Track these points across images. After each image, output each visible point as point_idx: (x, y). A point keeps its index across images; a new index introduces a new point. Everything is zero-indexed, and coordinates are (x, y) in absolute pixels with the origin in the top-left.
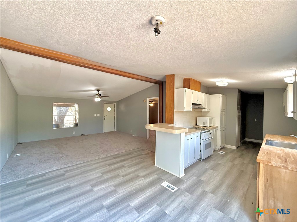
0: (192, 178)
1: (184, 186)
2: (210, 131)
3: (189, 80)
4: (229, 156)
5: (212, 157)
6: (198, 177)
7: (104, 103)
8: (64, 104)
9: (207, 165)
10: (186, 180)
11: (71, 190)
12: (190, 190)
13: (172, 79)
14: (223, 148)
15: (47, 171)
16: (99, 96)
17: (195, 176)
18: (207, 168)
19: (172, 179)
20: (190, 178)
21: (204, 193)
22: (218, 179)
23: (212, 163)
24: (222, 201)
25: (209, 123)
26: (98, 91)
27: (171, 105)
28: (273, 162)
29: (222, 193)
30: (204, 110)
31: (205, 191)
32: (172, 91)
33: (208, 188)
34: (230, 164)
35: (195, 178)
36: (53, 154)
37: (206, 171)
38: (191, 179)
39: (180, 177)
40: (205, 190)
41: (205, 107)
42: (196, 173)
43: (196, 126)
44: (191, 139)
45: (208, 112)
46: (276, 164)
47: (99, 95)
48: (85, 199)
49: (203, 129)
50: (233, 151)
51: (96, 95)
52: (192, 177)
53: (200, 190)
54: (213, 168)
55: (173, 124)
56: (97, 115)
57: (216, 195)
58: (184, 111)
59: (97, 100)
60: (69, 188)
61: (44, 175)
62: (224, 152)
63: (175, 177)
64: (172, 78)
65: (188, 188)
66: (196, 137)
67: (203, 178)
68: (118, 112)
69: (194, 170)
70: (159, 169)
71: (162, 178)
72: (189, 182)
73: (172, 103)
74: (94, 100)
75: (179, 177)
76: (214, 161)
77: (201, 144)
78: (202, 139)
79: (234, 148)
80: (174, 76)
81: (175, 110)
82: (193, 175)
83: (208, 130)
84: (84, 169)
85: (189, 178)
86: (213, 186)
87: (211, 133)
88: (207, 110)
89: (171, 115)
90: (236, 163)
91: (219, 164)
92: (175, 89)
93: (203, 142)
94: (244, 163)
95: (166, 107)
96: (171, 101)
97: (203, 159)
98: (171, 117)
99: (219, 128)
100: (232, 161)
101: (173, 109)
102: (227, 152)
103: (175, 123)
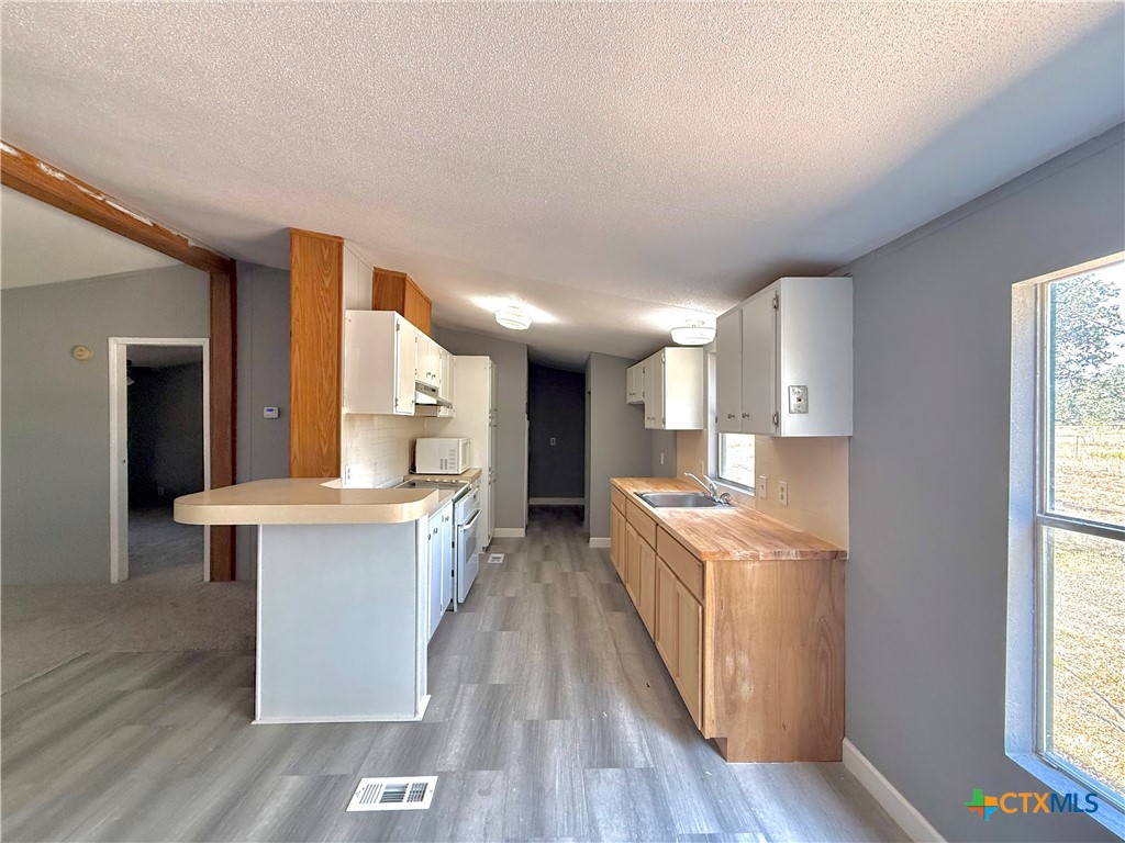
0: (463, 694)
1: (454, 751)
2: (469, 489)
3: (402, 280)
4: (521, 563)
5: (478, 582)
6: (482, 680)
9: (483, 620)
10: (447, 715)
12: (486, 753)
13: (330, 256)
14: (493, 541)
17: (469, 682)
18: (487, 628)
19: (387, 751)
20: (457, 703)
21: (533, 732)
22: (537, 656)
23: (490, 605)
24: (591, 725)
27: (326, 385)
28: (733, 552)
29: (576, 698)
30: (442, 411)
31: (531, 721)
32: (329, 315)
33: (535, 706)
34: (537, 589)
35: (471, 690)
37: (489, 644)
38: (461, 704)
39: (419, 717)
40: (529, 718)
41: (445, 400)
42: (464, 665)
43: (415, 477)
44: (437, 531)
45: (448, 419)
46: (738, 554)
50: (519, 543)
52: (460, 692)
53: (516, 730)
54: (507, 622)
55: (338, 475)
57: (568, 717)
58: (395, 412)
62: (502, 556)
63: (396, 727)
64: (326, 254)
65: (474, 747)
66: (445, 519)
67: (499, 676)
69: (453, 660)
70: (293, 730)
71: (336, 771)
72: (464, 720)
73: (331, 377)
75: (411, 718)
76: (493, 594)
77: (453, 544)
78: (456, 524)
79: (520, 533)
80: (340, 245)
81: (344, 411)
82: (460, 681)
83: (465, 487)
85: (452, 702)
86: (540, 686)
87: (473, 498)
88: (449, 414)
89: (325, 435)
90: (550, 582)
91: (511, 602)
92: (344, 308)
93: (461, 535)
94: (564, 575)
95: (296, 398)
96: (326, 367)
97: (461, 601)
98: (323, 444)
99: (486, 477)
100: (537, 579)
101: (334, 405)
102: (509, 551)
103: (347, 474)
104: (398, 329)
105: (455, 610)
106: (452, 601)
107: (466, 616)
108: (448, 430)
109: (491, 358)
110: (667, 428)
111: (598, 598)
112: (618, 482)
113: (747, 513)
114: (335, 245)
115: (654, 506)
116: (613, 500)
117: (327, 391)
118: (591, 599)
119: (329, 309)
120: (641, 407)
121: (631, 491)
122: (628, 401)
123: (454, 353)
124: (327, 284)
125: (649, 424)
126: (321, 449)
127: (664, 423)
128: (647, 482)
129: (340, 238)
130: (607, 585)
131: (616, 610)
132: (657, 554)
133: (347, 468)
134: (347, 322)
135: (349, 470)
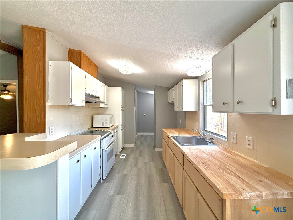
2: (111, 133)
4: (132, 158)
5: (114, 167)
9: (111, 188)
14: (123, 149)
23: (116, 179)
25: (110, 123)
27: (39, 93)
28: (245, 193)
30: (102, 105)
34: (135, 170)
41: (104, 102)
43: (93, 129)
44: (85, 156)
45: (107, 108)
46: (248, 195)
49: (103, 132)
50: (132, 149)
58: (70, 104)
62: (125, 155)
66: (93, 149)
73: (41, 89)
76: (118, 173)
77: (100, 156)
78: (102, 148)
79: (133, 145)
80: (44, 32)
81: (48, 104)
83: (109, 133)
87: (112, 136)
88: (105, 106)
89: (38, 114)
90: (140, 167)
91: (125, 176)
92: (47, 59)
93: (104, 153)
94: (146, 163)
95: (26, 98)
96: (39, 85)
97: (104, 178)
98: (38, 118)
99: (120, 128)
100: (136, 166)
101: (42, 101)
102: (128, 153)
103: (51, 131)
104: (72, 69)
105: (102, 182)
106: (100, 178)
107: (106, 185)
108: (107, 112)
109: (122, 87)
110: (184, 111)
111: (157, 175)
112: (165, 130)
113: (225, 149)
114: (42, 32)
115: (182, 145)
116: (163, 137)
117: (39, 95)
118: (155, 176)
119: (40, 60)
120: (173, 104)
121: (170, 135)
122: (168, 102)
123: (109, 86)
124: (39, 49)
125: (176, 109)
126: (37, 120)
127: (183, 109)
128: (176, 130)
129: (44, 29)
130: (161, 168)
131: (165, 182)
132: (184, 169)
133: (51, 128)
134: (49, 66)
135: (52, 129)
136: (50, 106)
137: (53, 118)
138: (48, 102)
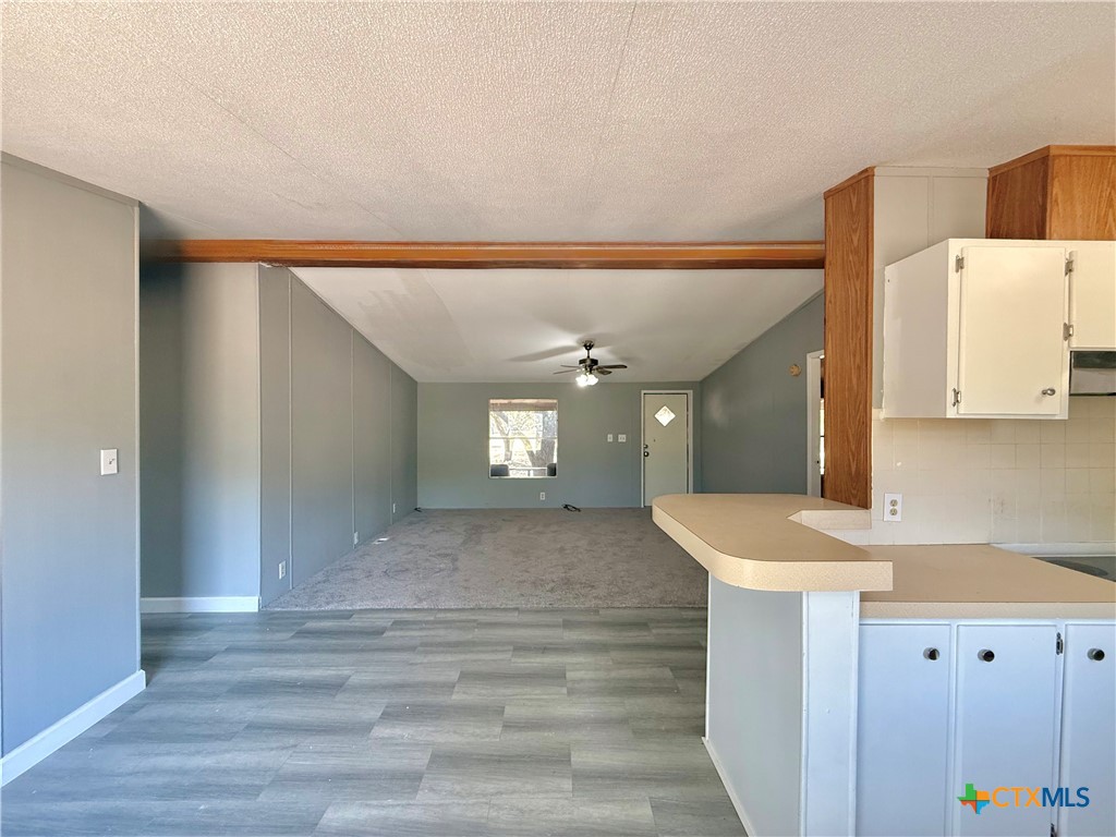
7: (643, 392)
8: (506, 401)
11: (334, 696)
15: (369, 605)
16: (591, 365)
26: (589, 347)
27: (855, 380)
32: (858, 284)
36: (434, 556)
47: (588, 362)
48: (315, 756)
51: (582, 362)
55: (867, 506)
56: (616, 438)
59: (586, 380)
60: (334, 687)
61: (348, 615)
64: (854, 201)
68: (701, 426)
74: (575, 383)
80: (869, 180)
84: (442, 632)
89: (854, 449)
92: (877, 266)
96: (855, 356)
98: (852, 461)
101: (861, 407)
103: (888, 507)
114: (861, 184)
117: (855, 387)
119: (858, 276)
124: (856, 242)
126: (850, 466)
133: (889, 498)
134: (886, 283)
135: (894, 503)
136: (887, 419)
137: (899, 464)
138: (880, 407)
